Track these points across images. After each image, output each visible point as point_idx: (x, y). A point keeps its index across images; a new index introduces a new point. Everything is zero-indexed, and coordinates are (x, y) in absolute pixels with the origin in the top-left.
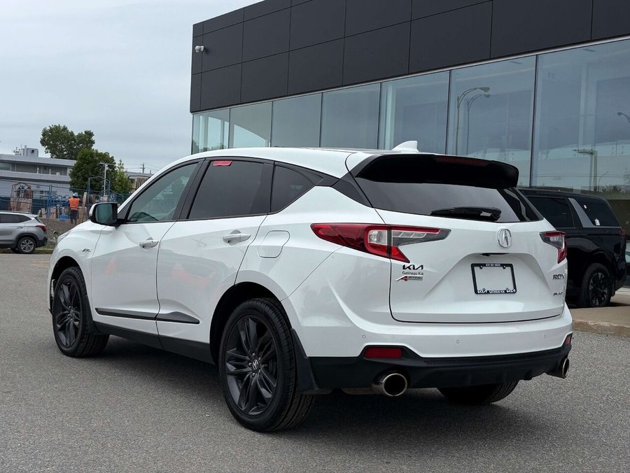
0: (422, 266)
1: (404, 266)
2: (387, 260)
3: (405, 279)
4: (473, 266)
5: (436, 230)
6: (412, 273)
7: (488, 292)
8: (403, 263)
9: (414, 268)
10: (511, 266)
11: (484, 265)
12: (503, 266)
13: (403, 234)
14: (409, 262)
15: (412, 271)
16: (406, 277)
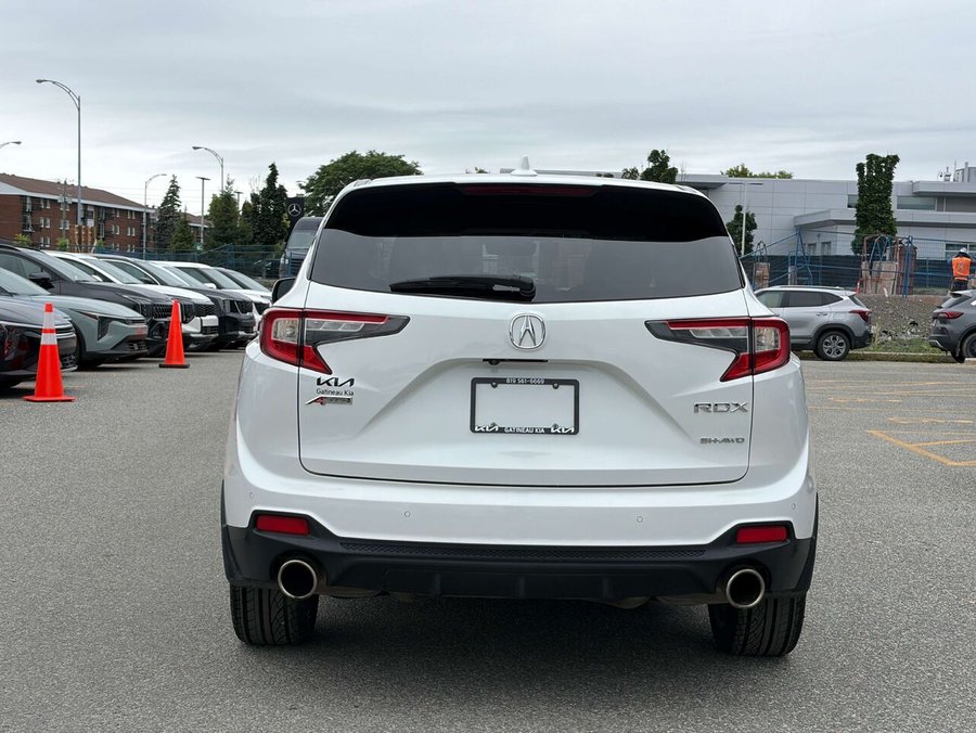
0: (352, 381)
1: (319, 380)
2: (294, 369)
3: (321, 401)
4: (475, 382)
5: (381, 317)
6: (333, 393)
7: (502, 430)
8: (318, 375)
9: (336, 384)
10: (575, 383)
11: (503, 381)
12: (556, 383)
13: (326, 325)
14: (329, 372)
15: (333, 388)
16: (322, 398)
